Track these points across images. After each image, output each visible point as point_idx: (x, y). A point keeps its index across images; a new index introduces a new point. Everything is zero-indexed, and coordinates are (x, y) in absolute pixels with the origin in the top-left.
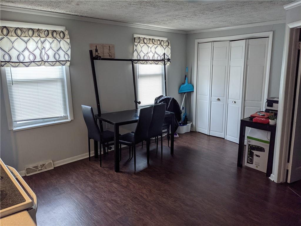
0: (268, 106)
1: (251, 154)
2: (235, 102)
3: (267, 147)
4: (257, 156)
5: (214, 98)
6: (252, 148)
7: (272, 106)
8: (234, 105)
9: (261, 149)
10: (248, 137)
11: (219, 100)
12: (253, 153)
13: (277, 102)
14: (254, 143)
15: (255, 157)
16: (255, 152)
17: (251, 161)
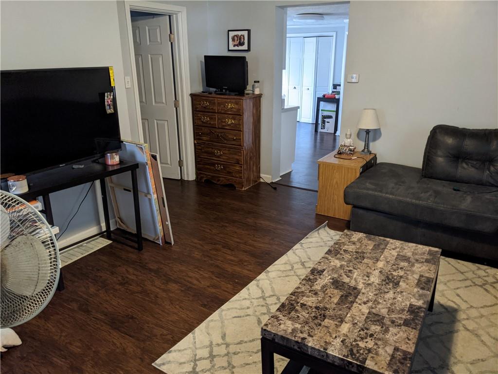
0: (334, 89)
1: (324, 122)
2: (308, 89)
3: (334, 115)
4: (328, 122)
5: (292, 87)
6: (324, 117)
7: (336, 89)
8: (308, 92)
9: (330, 117)
10: (322, 110)
11: (295, 88)
12: (325, 121)
13: (340, 85)
14: (326, 113)
15: (326, 123)
16: (327, 120)
17: (323, 127)
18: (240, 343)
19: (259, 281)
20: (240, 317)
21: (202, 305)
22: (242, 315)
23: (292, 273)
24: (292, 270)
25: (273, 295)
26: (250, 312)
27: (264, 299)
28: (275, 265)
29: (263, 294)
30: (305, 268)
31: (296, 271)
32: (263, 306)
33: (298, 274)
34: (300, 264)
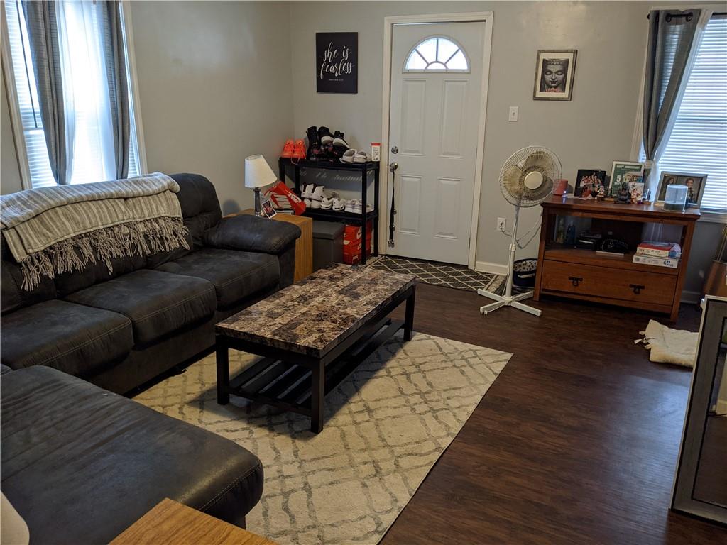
18: (443, 369)
19: (448, 435)
20: (453, 389)
21: (509, 400)
22: (452, 391)
23: (398, 451)
24: (397, 457)
25: (420, 414)
26: (445, 395)
27: (432, 409)
28: (429, 464)
29: (435, 415)
30: (374, 461)
31: (389, 456)
32: (432, 401)
33: (387, 450)
34: (383, 471)
